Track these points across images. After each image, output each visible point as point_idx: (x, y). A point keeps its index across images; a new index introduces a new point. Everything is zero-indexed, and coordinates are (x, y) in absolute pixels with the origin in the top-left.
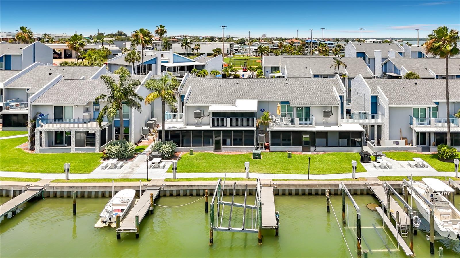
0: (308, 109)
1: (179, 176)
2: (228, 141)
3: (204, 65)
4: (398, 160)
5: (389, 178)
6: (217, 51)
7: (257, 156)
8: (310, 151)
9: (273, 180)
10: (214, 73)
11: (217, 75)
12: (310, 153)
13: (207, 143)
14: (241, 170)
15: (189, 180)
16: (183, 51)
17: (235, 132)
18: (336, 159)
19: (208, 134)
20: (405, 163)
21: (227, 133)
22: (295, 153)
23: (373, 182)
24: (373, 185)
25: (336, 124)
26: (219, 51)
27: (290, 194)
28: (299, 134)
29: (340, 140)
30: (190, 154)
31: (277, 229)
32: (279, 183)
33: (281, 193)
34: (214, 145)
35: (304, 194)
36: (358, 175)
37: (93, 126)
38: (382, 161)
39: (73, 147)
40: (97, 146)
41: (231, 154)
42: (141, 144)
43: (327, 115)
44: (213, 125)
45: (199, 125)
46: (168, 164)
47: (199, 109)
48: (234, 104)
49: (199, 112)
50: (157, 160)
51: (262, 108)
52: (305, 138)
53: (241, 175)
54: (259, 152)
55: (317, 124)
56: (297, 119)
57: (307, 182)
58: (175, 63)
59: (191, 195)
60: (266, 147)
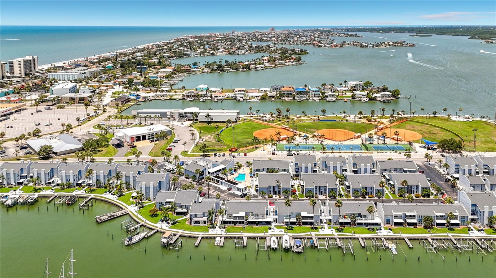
0: (258, 214)
1: (228, 234)
3: (226, 167)
4: (278, 229)
5: (271, 235)
6: (229, 122)
12: (257, 226)
13: (232, 224)
14: (241, 232)
15: (230, 235)
17: (239, 221)
18: (263, 228)
19: (233, 222)
21: (237, 222)
22: (254, 226)
23: (268, 236)
25: (265, 218)
27: (250, 238)
28: (256, 222)
30: (229, 227)
31: (246, 246)
32: (248, 236)
33: (248, 238)
35: (253, 238)
36: (266, 234)
37: (205, 219)
38: (273, 230)
39: (201, 224)
40: (206, 224)
41: (238, 227)
42: (215, 222)
43: (262, 217)
44: (234, 219)
45: (230, 219)
46: (224, 230)
47: (230, 215)
48: (239, 213)
49: (230, 216)
50: (222, 229)
51: (246, 214)
52: (257, 223)
53: (240, 234)
54: (245, 227)
55: (260, 218)
56: (255, 218)
57: (254, 236)
58: (213, 168)
59: (230, 238)
60: (247, 224)
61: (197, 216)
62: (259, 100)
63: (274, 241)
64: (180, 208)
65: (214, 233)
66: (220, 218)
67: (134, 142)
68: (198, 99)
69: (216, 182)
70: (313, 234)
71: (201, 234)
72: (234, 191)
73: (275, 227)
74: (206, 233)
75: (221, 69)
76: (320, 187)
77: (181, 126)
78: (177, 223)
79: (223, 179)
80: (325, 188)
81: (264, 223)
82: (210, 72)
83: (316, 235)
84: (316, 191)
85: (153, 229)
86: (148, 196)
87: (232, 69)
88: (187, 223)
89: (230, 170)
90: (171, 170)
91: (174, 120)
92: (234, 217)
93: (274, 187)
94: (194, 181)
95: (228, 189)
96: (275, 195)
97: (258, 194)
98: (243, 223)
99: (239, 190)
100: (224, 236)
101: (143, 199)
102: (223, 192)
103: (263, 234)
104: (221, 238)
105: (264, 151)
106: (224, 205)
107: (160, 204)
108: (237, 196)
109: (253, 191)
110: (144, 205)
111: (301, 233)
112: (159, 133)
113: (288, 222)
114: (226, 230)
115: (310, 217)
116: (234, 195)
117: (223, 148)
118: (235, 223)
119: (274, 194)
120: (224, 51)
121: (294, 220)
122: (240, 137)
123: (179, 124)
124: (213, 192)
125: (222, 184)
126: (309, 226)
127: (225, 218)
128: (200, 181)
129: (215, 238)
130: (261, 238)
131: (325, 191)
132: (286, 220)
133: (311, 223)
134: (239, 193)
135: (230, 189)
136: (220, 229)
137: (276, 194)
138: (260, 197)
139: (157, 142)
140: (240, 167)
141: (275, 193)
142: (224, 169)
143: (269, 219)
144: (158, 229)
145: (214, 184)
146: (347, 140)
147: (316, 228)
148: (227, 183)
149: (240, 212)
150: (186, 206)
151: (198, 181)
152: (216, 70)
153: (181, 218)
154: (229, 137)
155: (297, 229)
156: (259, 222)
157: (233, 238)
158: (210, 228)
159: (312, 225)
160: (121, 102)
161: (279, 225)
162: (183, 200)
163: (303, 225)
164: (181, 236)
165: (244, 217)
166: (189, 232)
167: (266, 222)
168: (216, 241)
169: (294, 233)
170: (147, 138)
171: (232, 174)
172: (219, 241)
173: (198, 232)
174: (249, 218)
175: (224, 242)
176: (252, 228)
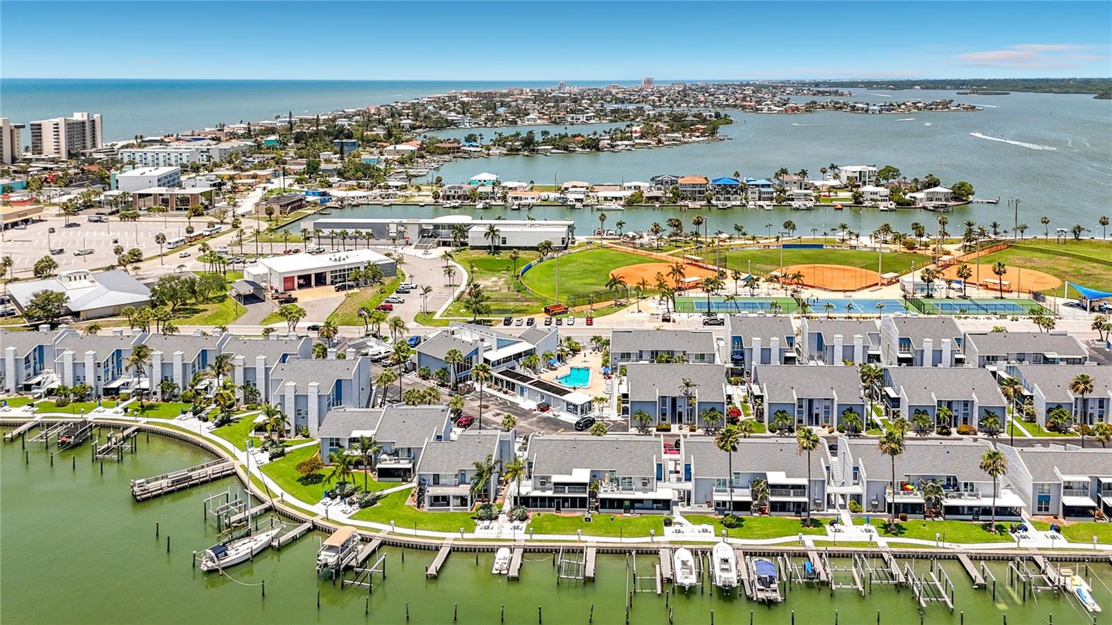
0: (630, 478)
1: (535, 537)
2: (566, 504)
3: (535, 348)
4: (694, 524)
5: (675, 542)
6: (546, 248)
7: (588, 519)
8: (629, 513)
9: (596, 542)
12: (629, 515)
13: (550, 506)
14: (575, 532)
15: (541, 541)
16: (488, 242)
17: (572, 498)
19: (551, 499)
20: (696, 527)
21: (565, 499)
22: (618, 514)
23: (664, 546)
24: (661, 548)
25: (652, 490)
27: (608, 553)
28: (623, 500)
29: (654, 505)
30: (538, 516)
31: (594, 578)
32: (601, 545)
33: (600, 551)
34: (555, 507)
35: (617, 553)
36: (656, 539)
37: (464, 490)
38: (678, 527)
39: (451, 507)
40: (469, 507)
41: (568, 515)
42: (497, 502)
43: (645, 484)
44: (555, 492)
45: (543, 490)
46: (524, 525)
47: (543, 477)
48: (571, 474)
49: (544, 482)
50: (517, 523)
51: (594, 475)
52: (627, 503)
53: (575, 538)
54: (589, 516)
55: (636, 490)
56: (620, 487)
57: (619, 545)
58: (499, 350)
59: (543, 551)
60: (596, 508)
61: (442, 481)
62: (623, 206)
63: (684, 563)
64: (392, 457)
65: (491, 534)
66: (512, 489)
67: (293, 289)
68: (472, 203)
69: (505, 389)
70: (809, 540)
71: (450, 538)
72: (556, 413)
73: (685, 517)
74: (466, 536)
75: (531, 147)
76: (811, 401)
77: (423, 257)
78: (379, 504)
79: (524, 379)
80: (828, 403)
81: (650, 504)
82: (506, 155)
83: (816, 543)
84: (800, 413)
85: (302, 522)
86: (301, 422)
87: (558, 149)
88: (410, 502)
89: (547, 356)
90: (380, 356)
91: (408, 244)
92: (556, 484)
93: (674, 400)
94: (443, 385)
95: (539, 406)
96: (677, 425)
97: (627, 421)
98: (582, 503)
99: (572, 408)
100: (523, 543)
101: (288, 431)
102: (525, 414)
103: (648, 539)
104: (512, 551)
105: (640, 314)
106: (525, 450)
107: (332, 444)
108: (567, 426)
109: (612, 413)
110: (287, 450)
111: (768, 536)
112: (362, 269)
113: (724, 503)
114: (528, 526)
115: (794, 487)
116: (556, 424)
117: (528, 306)
118: (558, 503)
119: (673, 421)
120: (539, 118)
121: (743, 495)
122: (574, 282)
123: (420, 252)
124: (494, 416)
125: (522, 394)
126: (790, 517)
127: (527, 489)
128: (460, 385)
129: (492, 551)
130: (641, 552)
131: (827, 413)
132: (718, 497)
133: (799, 508)
134: (573, 419)
135: (544, 408)
136: (512, 521)
137: (680, 421)
138: (634, 429)
139: (356, 290)
140: (575, 351)
141: (678, 418)
142: (529, 353)
143: (664, 492)
144: (317, 520)
145: (501, 395)
146: (863, 288)
147: (817, 523)
148: (538, 389)
149: (575, 471)
150: (409, 450)
151: (456, 385)
152: (520, 150)
153: (392, 487)
154: (547, 282)
155: (754, 524)
156: (633, 501)
157: (552, 552)
158: (481, 519)
159: (803, 514)
160: (281, 206)
161: (697, 513)
162: (404, 433)
163: (772, 513)
164: (385, 544)
165: (585, 484)
166: (412, 532)
167: (656, 501)
168: (497, 561)
169: (747, 538)
170: (329, 280)
171: (551, 368)
172: (507, 561)
173: (439, 531)
174: (602, 490)
175: (521, 564)
176: (612, 519)
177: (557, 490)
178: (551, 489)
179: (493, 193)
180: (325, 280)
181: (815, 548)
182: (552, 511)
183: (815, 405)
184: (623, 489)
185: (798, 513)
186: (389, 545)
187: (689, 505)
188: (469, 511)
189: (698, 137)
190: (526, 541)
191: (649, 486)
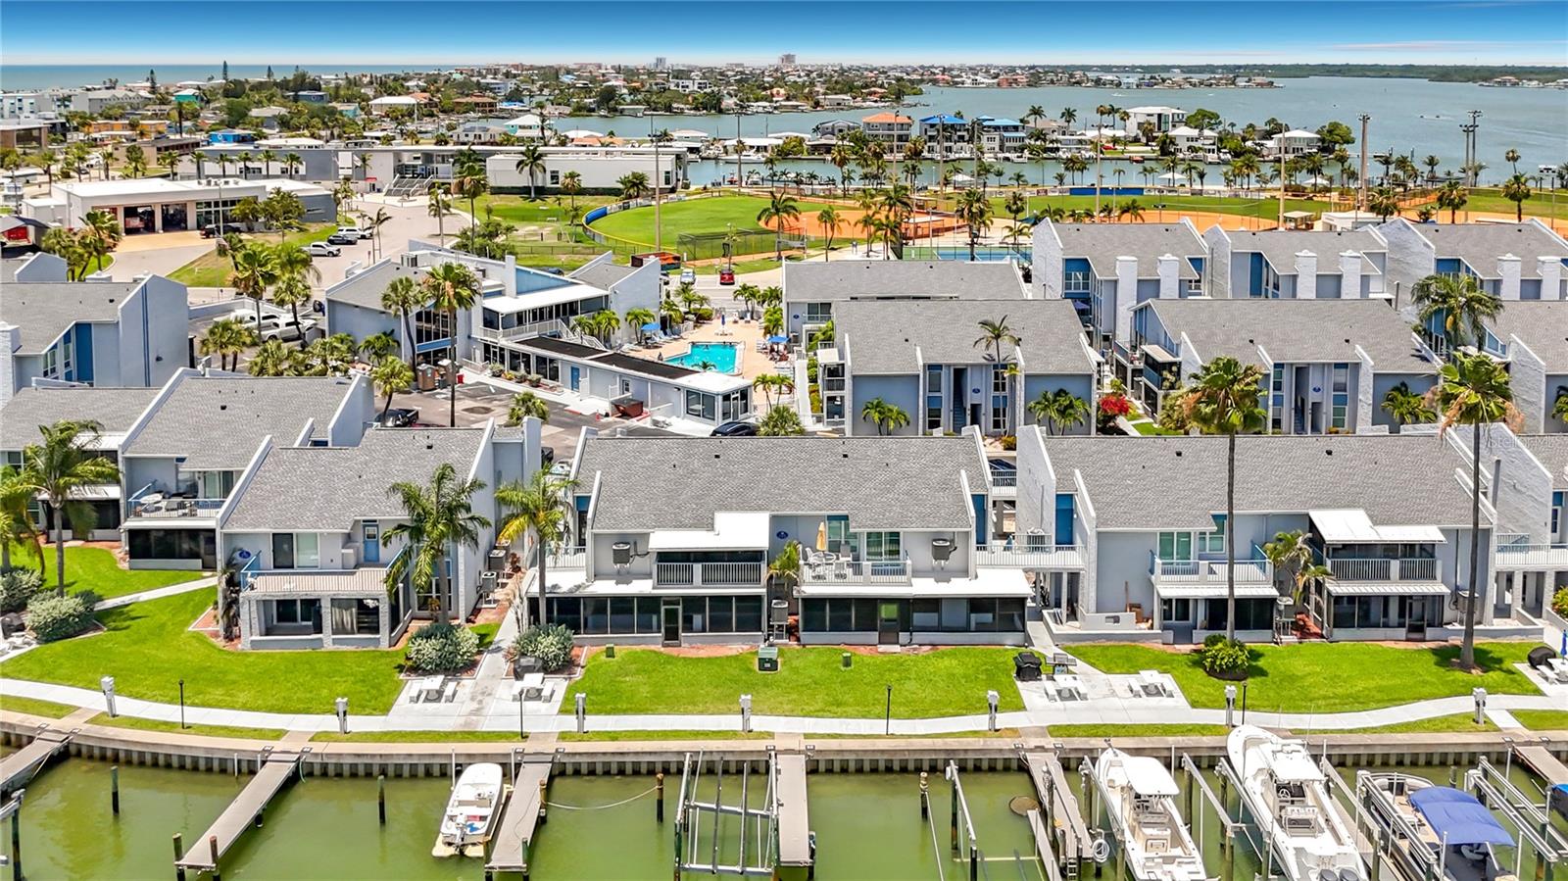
0: (894, 538)
1: (594, 724)
2: (697, 619)
3: (607, 296)
4: (1106, 671)
5: (1072, 731)
6: (634, 185)
7: (768, 665)
8: (897, 643)
9: (807, 736)
10: (636, 317)
11: (644, 323)
12: (897, 648)
13: (646, 627)
14: (731, 707)
15: (613, 736)
16: (523, 180)
17: (713, 598)
18: (959, 671)
19: (649, 604)
20: (1120, 681)
21: (693, 604)
22: (862, 648)
23: (1033, 742)
24: (1031, 750)
25: (965, 573)
26: (641, 183)
27: (844, 771)
28: (870, 604)
29: (973, 616)
30: (608, 656)
31: (811, 869)
32: (819, 744)
33: (822, 767)
34: (663, 630)
35: (874, 770)
36: (1004, 720)
37: (371, 584)
38: (1063, 681)
39: (327, 636)
40: (384, 634)
41: (703, 653)
42: (481, 620)
43: (941, 553)
44: (660, 582)
45: (623, 578)
46: (557, 685)
47: (623, 539)
48: (710, 527)
49: (625, 550)
50: (533, 680)
51: (781, 531)
52: (887, 612)
53: (734, 722)
54: (773, 653)
55: (917, 573)
56: (866, 565)
57: (882, 744)
58: (521, 297)
59: (621, 772)
60: (791, 631)
61: (300, 556)
63: (1143, 803)
64: (174, 500)
65: (446, 716)
66: (525, 580)
69: (534, 376)
70: (1502, 712)
71: (300, 733)
72: (660, 419)
73: (1074, 651)
74: (357, 723)
75: (612, 104)
76: (1301, 372)
77: (399, 204)
78: (103, 632)
79: (582, 351)
80: (1342, 376)
81: (959, 615)
82: (571, 115)
84: (1278, 401)
87: (654, 110)
88: (208, 623)
91: (373, 189)
92: (664, 557)
93: (959, 374)
95: (616, 405)
97: (840, 430)
98: (747, 615)
99: (700, 403)
100: (550, 746)
102: (582, 423)
103: (980, 722)
104: (510, 771)
113: (1189, 606)
114: (571, 691)
123: (395, 201)
125: (575, 384)
126: (1393, 643)
127: (569, 575)
128: (423, 367)
129: (443, 773)
130: (976, 767)
131: (1341, 401)
132: (1170, 588)
133: (1417, 617)
134: (701, 428)
135: (629, 409)
136: (518, 675)
139: (244, 236)
140: (701, 318)
142: (594, 305)
143: (998, 574)
145: (523, 388)
147: (1485, 661)
148: (614, 368)
149: (722, 519)
152: (593, 110)
153: (166, 584)
154: (638, 231)
155: (1299, 666)
156: (909, 605)
157: (651, 772)
158: (417, 669)
159: (1430, 632)
160: (159, 149)
161: (1109, 637)
162: (215, 434)
163: (1338, 633)
164: (79, 754)
165: (755, 556)
166: (170, 712)
167: (977, 604)
168: (450, 811)
169: (1298, 710)
170: (192, 220)
171: (646, 342)
172: (488, 812)
173: (271, 710)
174: (807, 573)
175: (541, 822)
176: (847, 662)
177: (668, 576)
178: (649, 576)
179: (543, 138)
180: (186, 221)
181: (1535, 736)
182: (653, 641)
183: (1314, 379)
184: (874, 573)
185: (1417, 630)
186: (91, 757)
187: (1073, 614)
188: (384, 645)
189: (876, 101)
190: (564, 736)
191: (955, 559)
